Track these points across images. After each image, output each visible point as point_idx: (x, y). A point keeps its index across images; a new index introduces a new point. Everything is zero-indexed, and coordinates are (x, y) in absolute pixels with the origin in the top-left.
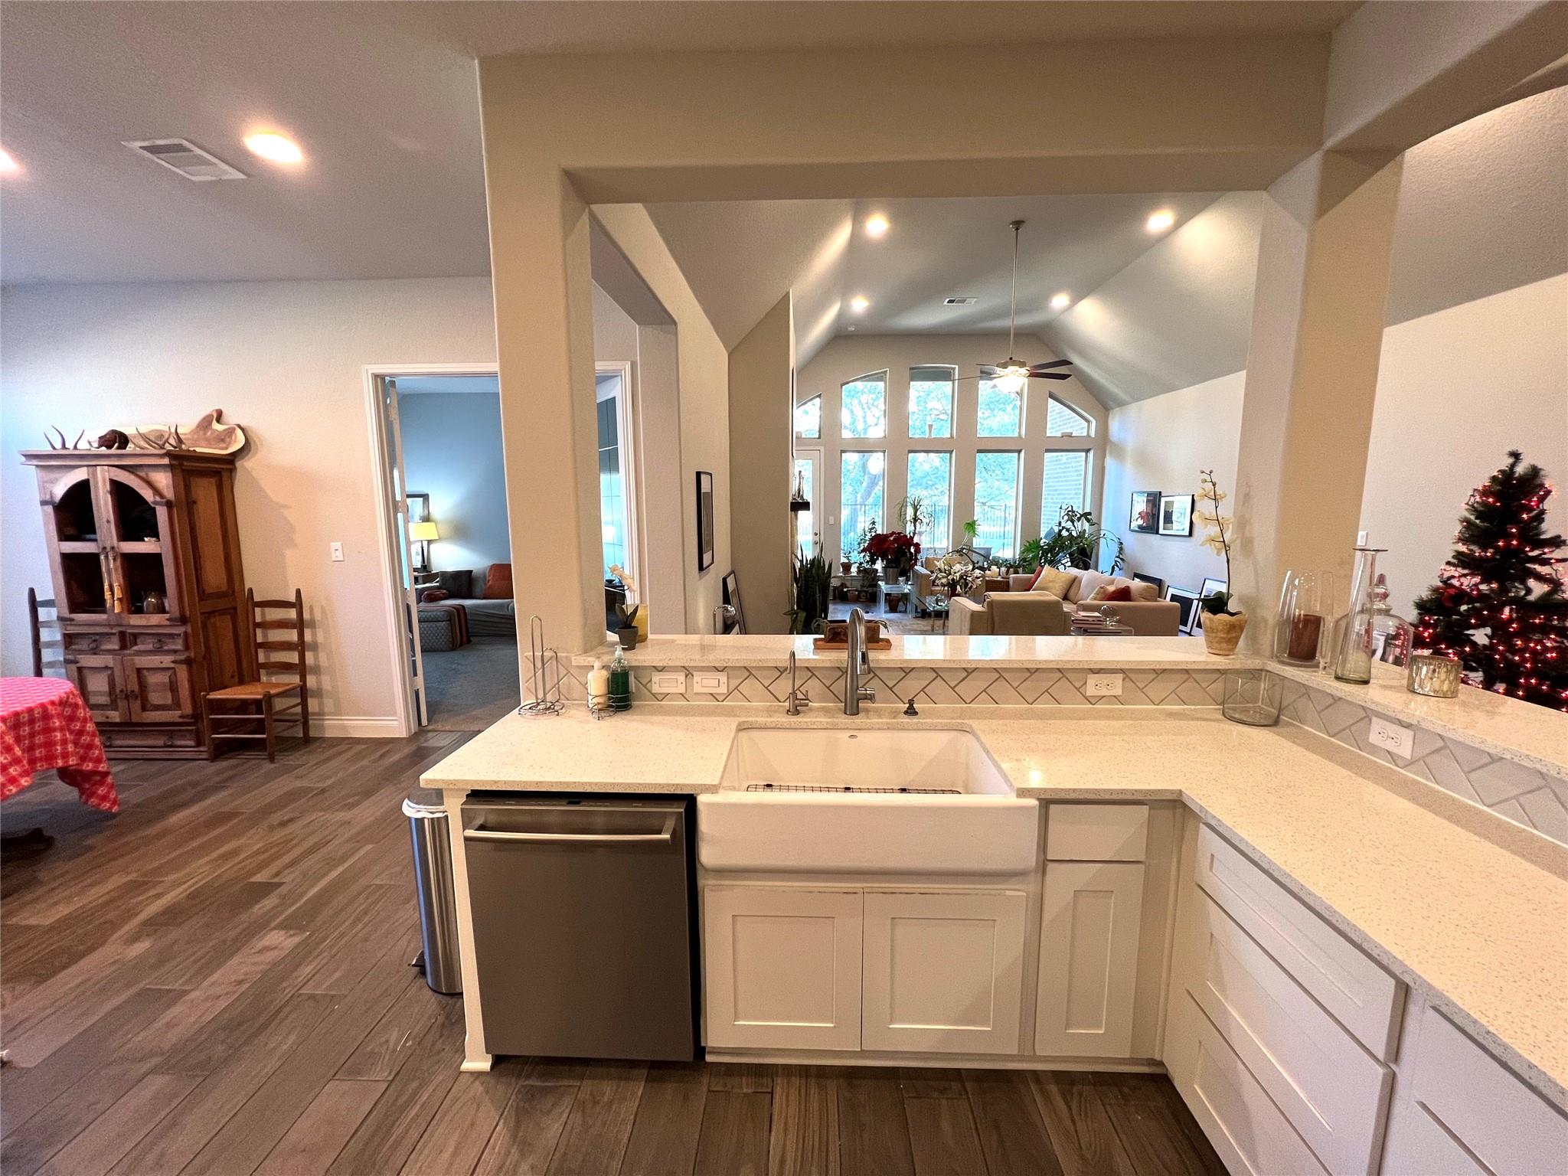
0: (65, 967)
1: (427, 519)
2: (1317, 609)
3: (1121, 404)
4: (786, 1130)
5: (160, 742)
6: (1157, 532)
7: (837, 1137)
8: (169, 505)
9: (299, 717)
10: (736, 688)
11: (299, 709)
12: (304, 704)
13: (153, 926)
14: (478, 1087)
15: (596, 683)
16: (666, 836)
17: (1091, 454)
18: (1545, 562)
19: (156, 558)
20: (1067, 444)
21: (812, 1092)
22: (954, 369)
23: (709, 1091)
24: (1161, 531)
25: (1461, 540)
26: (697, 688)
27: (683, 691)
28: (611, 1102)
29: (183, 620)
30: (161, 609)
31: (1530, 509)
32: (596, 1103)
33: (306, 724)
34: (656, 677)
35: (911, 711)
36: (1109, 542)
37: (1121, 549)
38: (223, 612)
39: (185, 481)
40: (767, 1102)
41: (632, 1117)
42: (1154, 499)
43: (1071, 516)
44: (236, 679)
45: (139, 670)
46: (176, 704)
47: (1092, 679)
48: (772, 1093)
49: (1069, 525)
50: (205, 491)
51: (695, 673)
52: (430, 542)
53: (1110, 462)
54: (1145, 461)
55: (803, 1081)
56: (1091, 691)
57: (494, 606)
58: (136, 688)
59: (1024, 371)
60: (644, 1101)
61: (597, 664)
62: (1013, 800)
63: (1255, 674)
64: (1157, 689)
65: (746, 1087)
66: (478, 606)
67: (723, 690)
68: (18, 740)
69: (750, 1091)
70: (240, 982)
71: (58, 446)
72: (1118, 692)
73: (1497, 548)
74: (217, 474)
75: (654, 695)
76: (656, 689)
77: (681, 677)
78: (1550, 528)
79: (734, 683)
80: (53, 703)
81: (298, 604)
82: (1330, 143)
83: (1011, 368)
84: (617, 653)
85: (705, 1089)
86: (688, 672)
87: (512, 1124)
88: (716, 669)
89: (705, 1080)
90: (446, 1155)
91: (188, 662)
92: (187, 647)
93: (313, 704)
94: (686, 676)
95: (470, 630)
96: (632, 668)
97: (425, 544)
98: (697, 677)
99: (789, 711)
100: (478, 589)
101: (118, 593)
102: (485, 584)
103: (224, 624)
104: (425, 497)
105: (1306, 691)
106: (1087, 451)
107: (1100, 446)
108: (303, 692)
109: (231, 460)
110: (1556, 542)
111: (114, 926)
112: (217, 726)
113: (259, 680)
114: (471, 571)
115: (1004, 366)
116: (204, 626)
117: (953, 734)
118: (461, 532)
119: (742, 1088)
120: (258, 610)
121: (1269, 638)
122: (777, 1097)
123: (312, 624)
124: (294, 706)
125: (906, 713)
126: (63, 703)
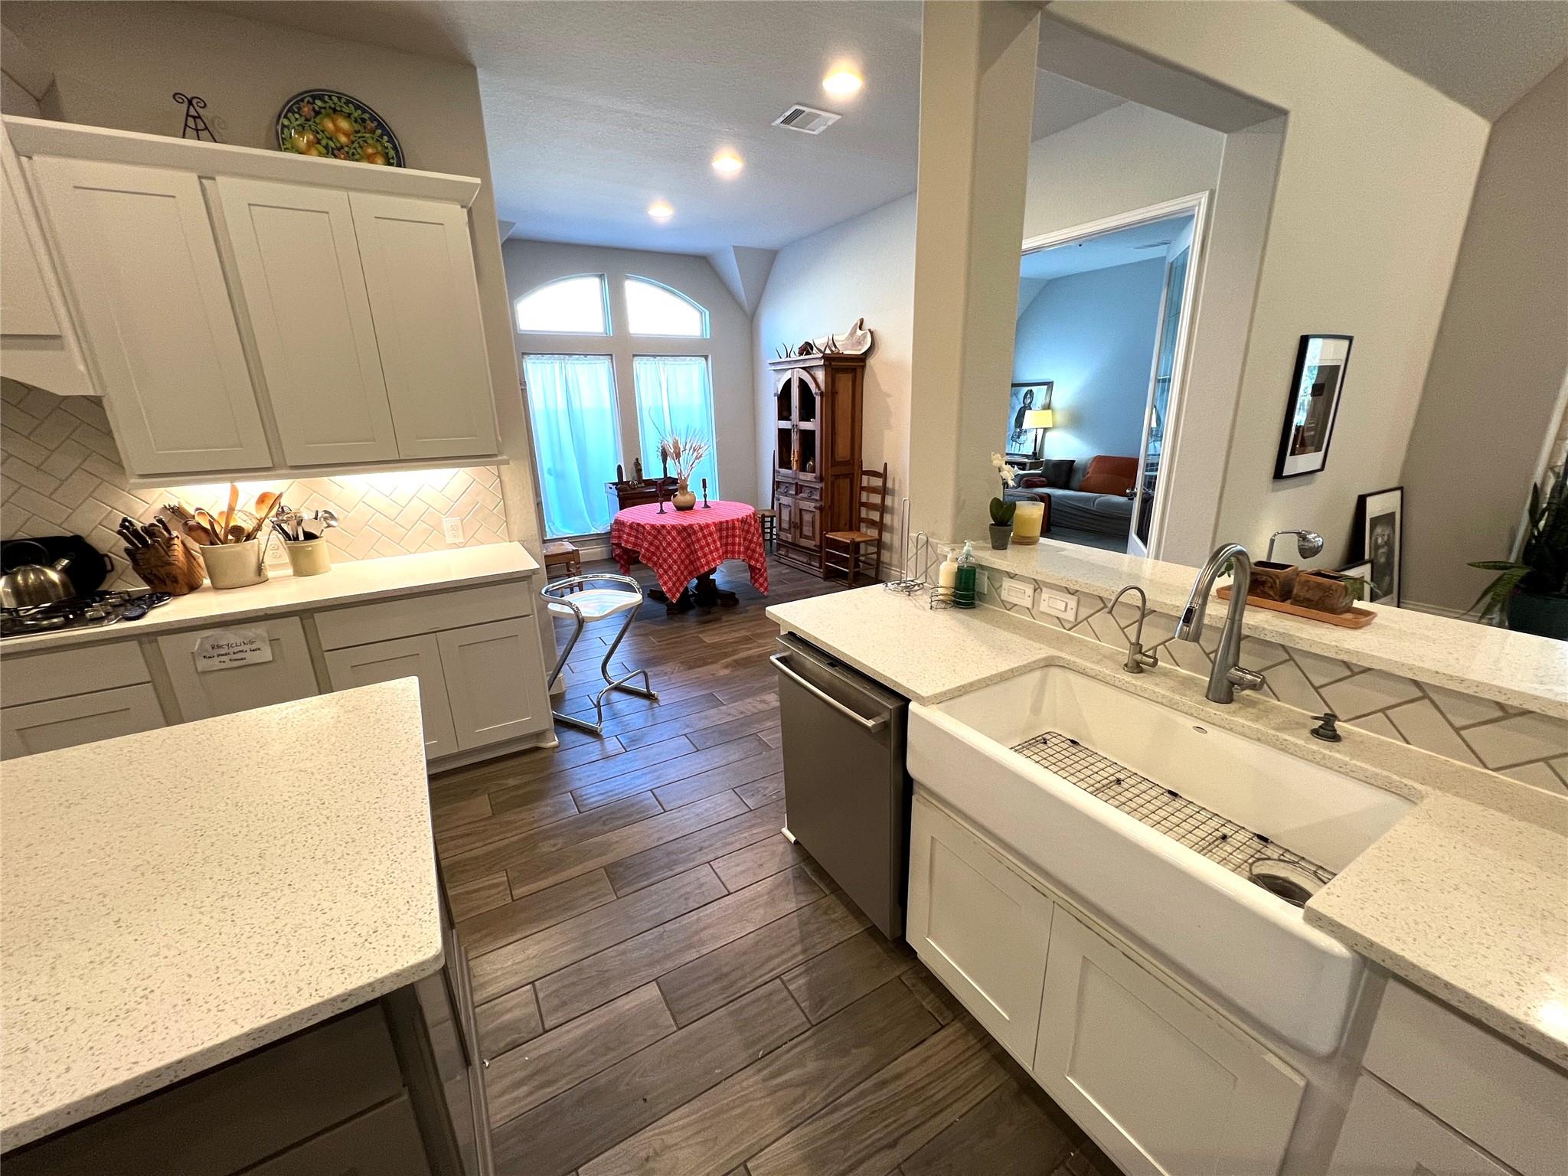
0: (699, 667)
1: (1048, 407)
4: (925, 1061)
5: (805, 561)
7: (960, 1114)
8: (822, 394)
9: (875, 563)
10: (1086, 619)
11: (875, 556)
12: (879, 553)
13: (737, 664)
14: (781, 848)
15: (945, 575)
16: (870, 723)
19: (813, 432)
21: (976, 1062)
23: (899, 977)
26: (1043, 607)
27: (1030, 607)
28: (833, 921)
29: (821, 479)
30: (813, 471)
32: (826, 913)
33: (877, 569)
34: (1007, 583)
35: (1327, 731)
38: (845, 476)
39: (832, 376)
40: (933, 1028)
41: (837, 942)
44: (847, 527)
45: (801, 510)
46: (813, 538)
48: (943, 1027)
50: (844, 382)
51: (1044, 589)
52: (1045, 430)
55: (979, 1046)
57: (1080, 499)
58: (798, 521)
60: (852, 941)
61: (949, 555)
65: (929, 1003)
66: (1065, 497)
67: (1070, 616)
68: (721, 538)
69: (928, 1008)
70: (742, 713)
71: (784, 355)
74: (853, 370)
75: (1002, 601)
76: (1005, 596)
77: (1029, 591)
79: (1084, 612)
80: (738, 520)
81: (883, 476)
84: (965, 548)
85: (897, 973)
86: (1038, 586)
87: (777, 882)
88: (1068, 591)
89: (904, 968)
90: (739, 869)
91: (821, 509)
92: (821, 499)
93: (885, 556)
94: (1035, 590)
95: (1052, 519)
96: (982, 567)
97: (1040, 432)
98: (1046, 594)
99: (1126, 665)
100: (1077, 479)
101: (796, 458)
102: (1084, 476)
103: (845, 484)
104: (1049, 385)
108: (879, 544)
109: (862, 359)
111: (726, 655)
112: (831, 557)
113: (859, 530)
114: (1074, 461)
116: (832, 482)
117: (1389, 799)
118: (1077, 421)
119: (923, 999)
120: (865, 478)
122: (943, 1033)
123: (892, 493)
124: (873, 553)
125: (1315, 732)
126: (743, 521)
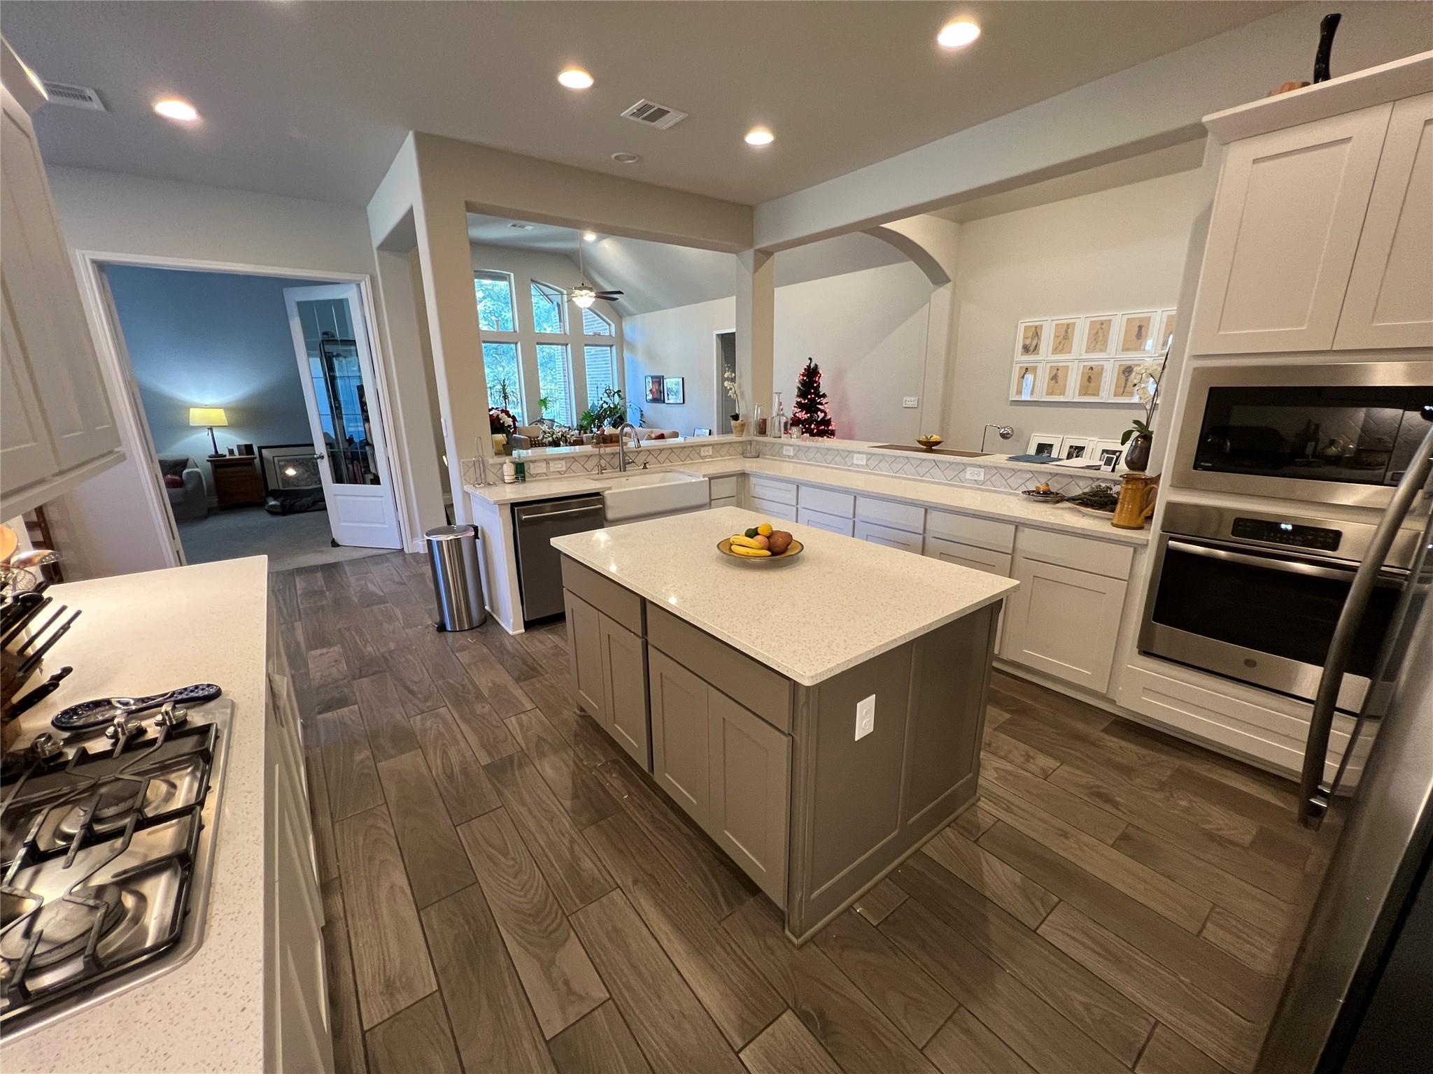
2: (765, 417)
3: (631, 314)
6: (664, 402)
10: (569, 468)
15: (510, 470)
17: (614, 348)
18: (822, 404)
20: (597, 341)
22: (509, 275)
24: (666, 401)
25: (798, 396)
26: (552, 469)
27: (545, 472)
31: (816, 382)
34: (532, 466)
35: (645, 468)
36: (635, 411)
37: (642, 415)
42: (659, 380)
43: (609, 393)
47: (702, 449)
49: (608, 400)
51: (549, 462)
53: (626, 354)
54: (651, 355)
56: (702, 454)
59: (593, 294)
61: (507, 461)
62: (702, 479)
63: (751, 442)
64: (724, 450)
67: (564, 469)
72: (711, 453)
73: (808, 399)
75: (531, 475)
76: (532, 472)
78: (822, 390)
79: (568, 465)
82: (758, 247)
83: (585, 292)
86: (547, 461)
88: (560, 459)
98: (552, 464)
105: (765, 444)
106: (611, 346)
107: (620, 342)
110: (824, 396)
115: (580, 289)
117: (662, 474)
121: (752, 429)
125: (643, 469)
